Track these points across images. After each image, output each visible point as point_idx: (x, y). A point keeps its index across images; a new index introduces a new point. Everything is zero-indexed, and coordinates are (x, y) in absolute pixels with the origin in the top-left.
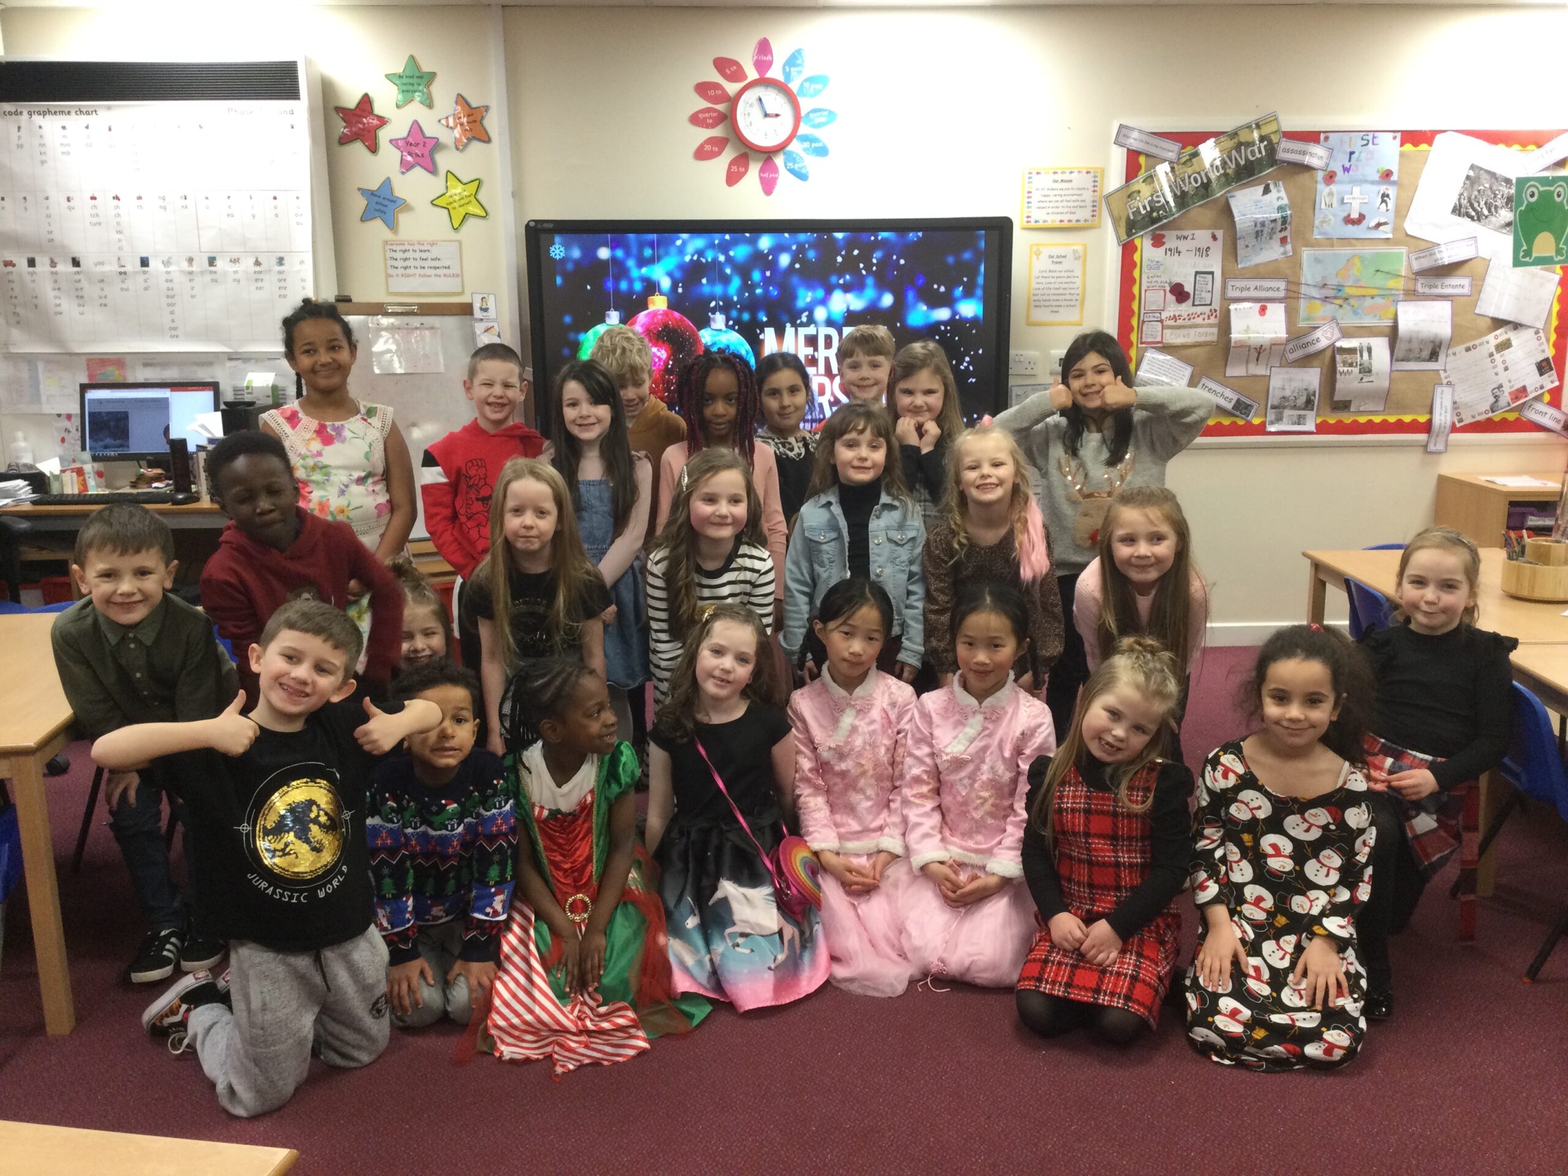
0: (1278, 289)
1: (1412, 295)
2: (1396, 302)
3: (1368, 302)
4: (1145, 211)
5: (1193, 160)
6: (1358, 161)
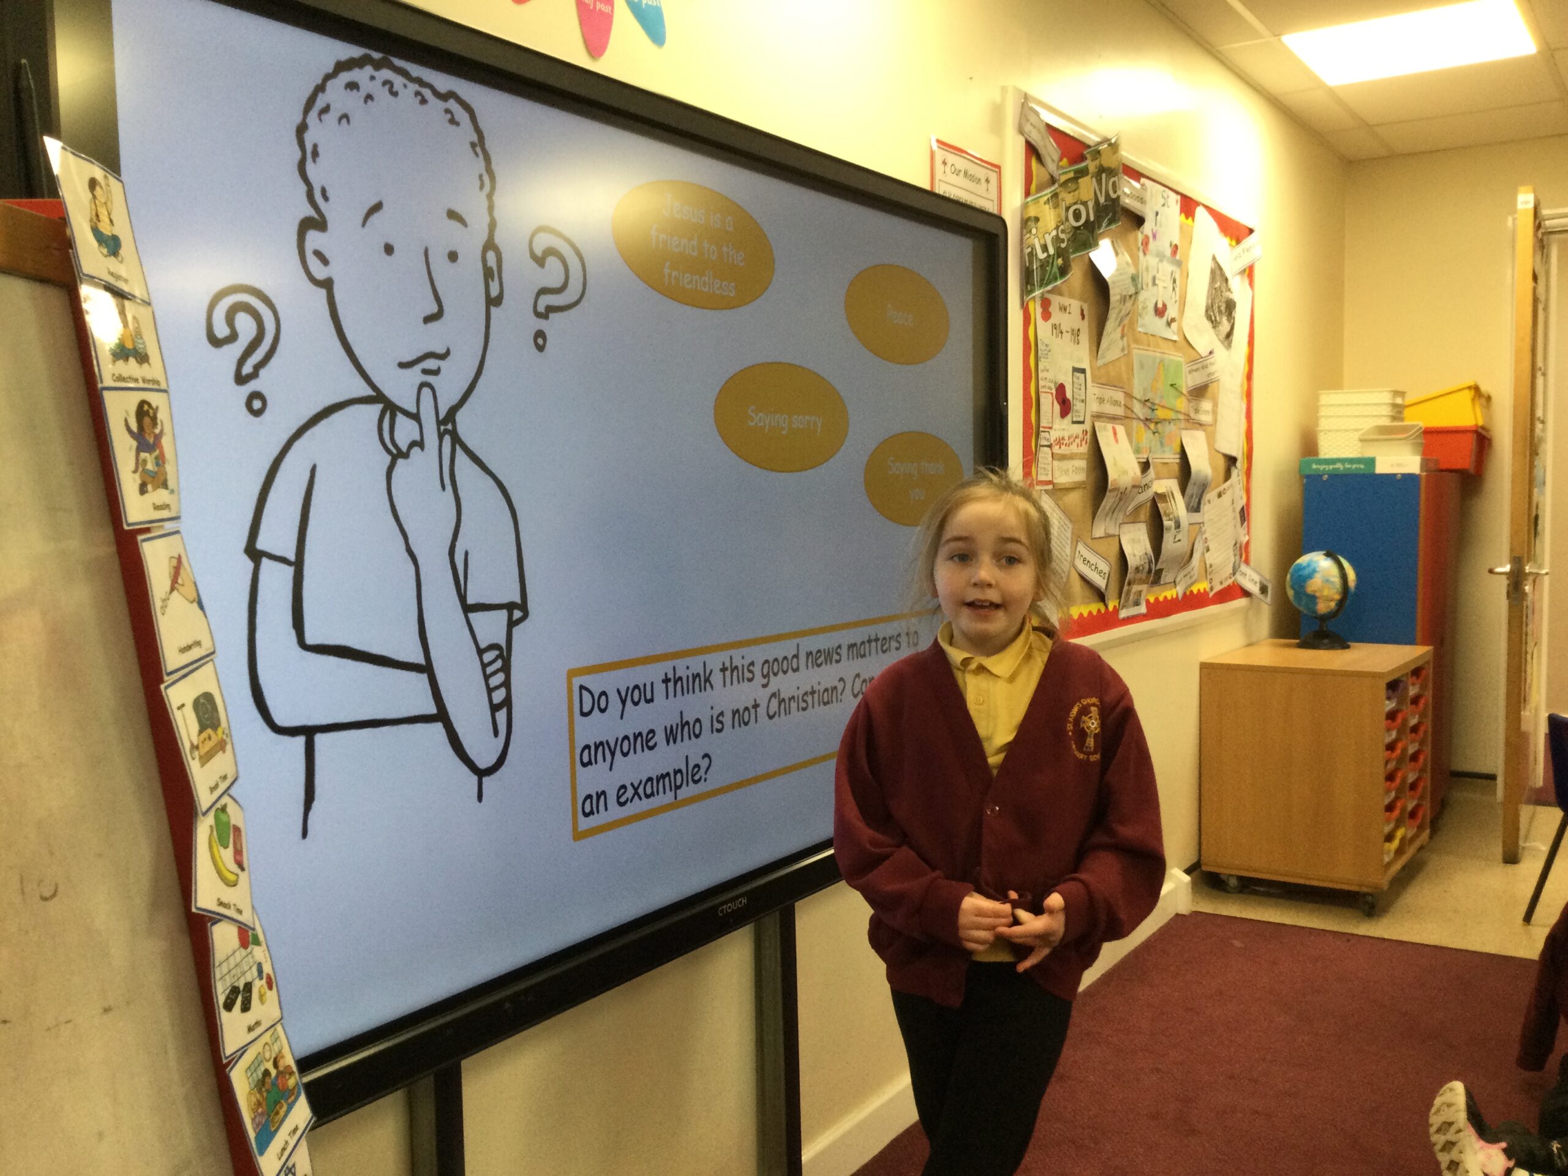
0: (1119, 404)
2: (1181, 429)
3: (1168, 429)
4: (1045, 255)
5: (1080, 180)
6: (1161, 226)
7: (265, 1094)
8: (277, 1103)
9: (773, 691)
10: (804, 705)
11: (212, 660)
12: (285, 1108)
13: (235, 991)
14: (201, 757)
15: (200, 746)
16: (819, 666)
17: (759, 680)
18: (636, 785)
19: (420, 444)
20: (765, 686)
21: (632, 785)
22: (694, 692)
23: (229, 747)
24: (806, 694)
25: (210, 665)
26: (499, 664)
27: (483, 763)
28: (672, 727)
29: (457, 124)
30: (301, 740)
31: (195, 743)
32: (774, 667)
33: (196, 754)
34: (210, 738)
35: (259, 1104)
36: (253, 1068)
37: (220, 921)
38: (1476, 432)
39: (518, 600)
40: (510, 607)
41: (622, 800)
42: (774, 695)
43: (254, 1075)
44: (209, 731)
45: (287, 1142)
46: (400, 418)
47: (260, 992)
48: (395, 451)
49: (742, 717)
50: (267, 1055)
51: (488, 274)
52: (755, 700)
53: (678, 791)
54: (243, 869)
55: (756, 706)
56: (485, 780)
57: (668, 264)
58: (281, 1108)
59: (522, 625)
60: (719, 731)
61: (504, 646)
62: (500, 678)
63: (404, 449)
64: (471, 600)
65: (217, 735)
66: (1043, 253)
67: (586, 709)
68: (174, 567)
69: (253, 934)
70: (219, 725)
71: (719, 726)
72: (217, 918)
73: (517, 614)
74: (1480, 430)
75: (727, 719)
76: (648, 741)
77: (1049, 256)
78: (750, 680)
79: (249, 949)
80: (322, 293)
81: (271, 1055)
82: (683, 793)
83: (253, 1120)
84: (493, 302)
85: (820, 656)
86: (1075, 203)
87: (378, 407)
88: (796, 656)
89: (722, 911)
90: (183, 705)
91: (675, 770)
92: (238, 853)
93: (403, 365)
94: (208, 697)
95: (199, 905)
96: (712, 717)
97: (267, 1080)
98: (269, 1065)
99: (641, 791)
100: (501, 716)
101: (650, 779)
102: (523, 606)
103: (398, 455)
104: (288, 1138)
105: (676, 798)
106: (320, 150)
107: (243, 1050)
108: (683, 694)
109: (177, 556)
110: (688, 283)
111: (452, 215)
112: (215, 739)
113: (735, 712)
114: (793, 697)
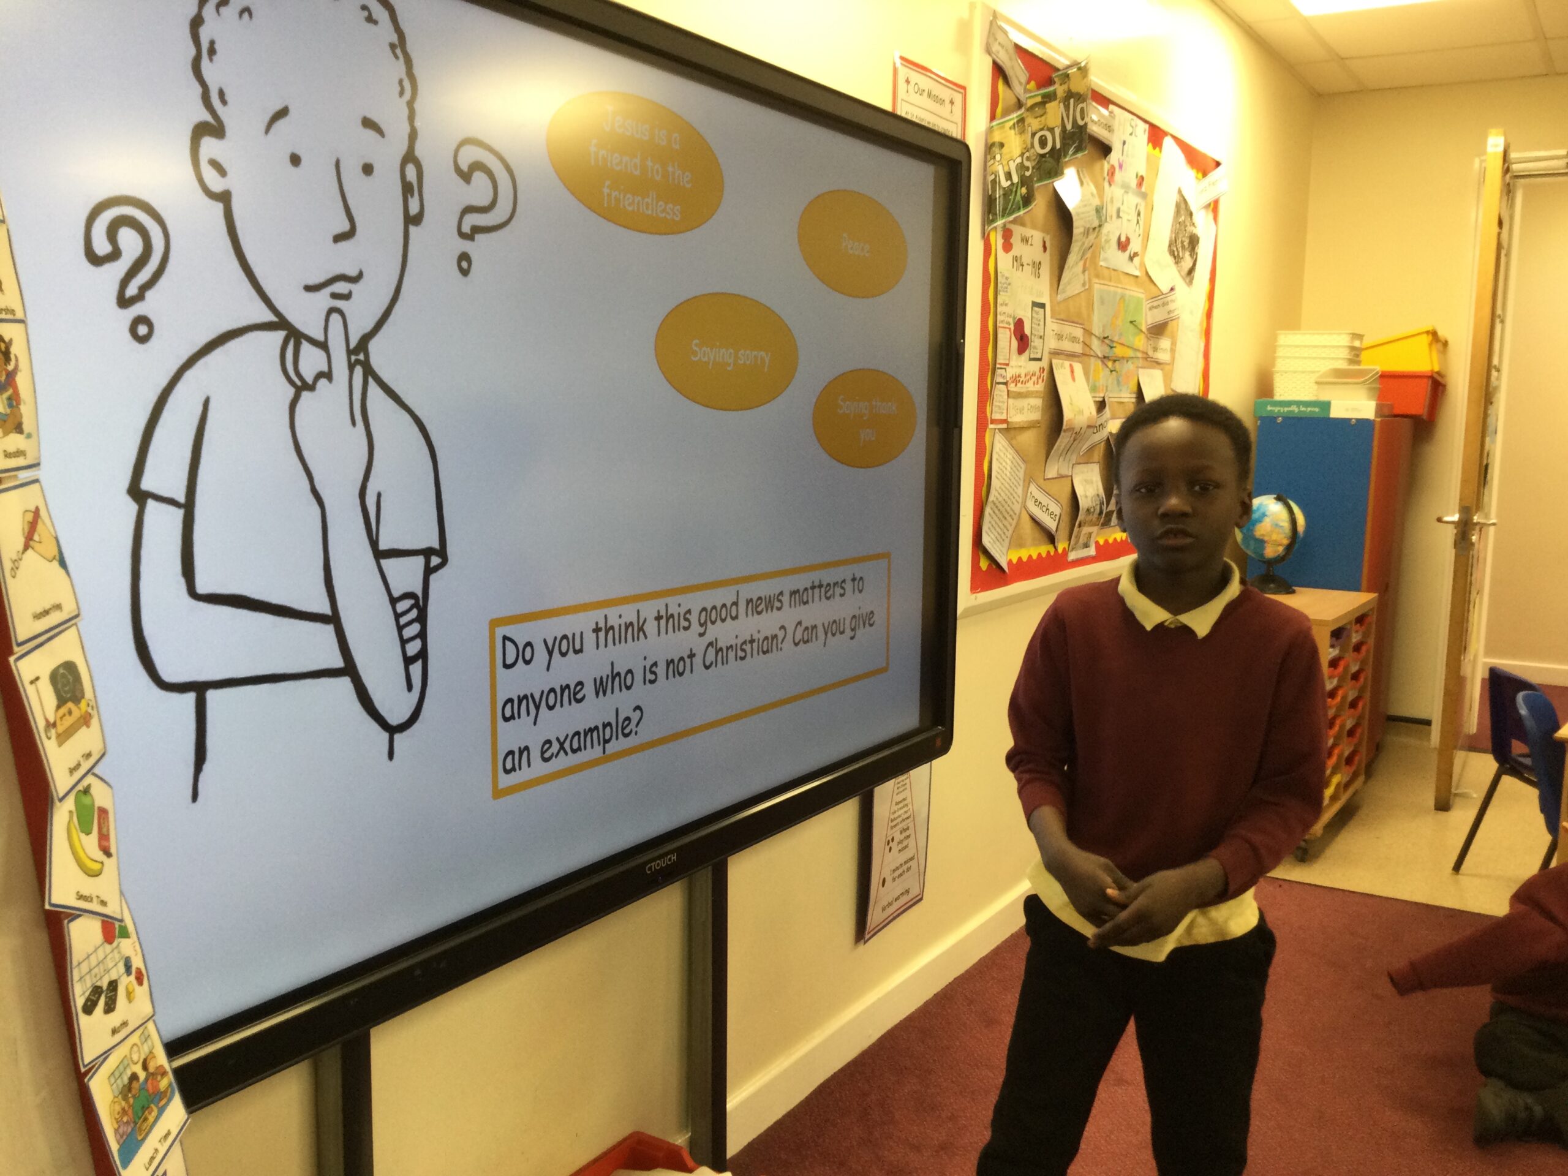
0: (1078, 340)
1: (1146, 360)
2: (1139, 364)
4: (1009, 183)
5: (1048, 105)
6: (1127, 156)
7: (131, 1101)
8: (145, 1108)
9: (711, 641)
10: (743, 654)
11: (76, 624)
12: (154, 1114)
13: (97, 991)
14: (58, 736)
15: (58, 723)
16: (759, 613)
17: (696, 628)
18: (562, 740)
19: (328, 375)
20: (701, 635)
21: (558, 739)
22: (626, 642)
23: (94, 722)
24: (745, 643)
25: (73, 630)
26: (414, 613)
27: (394, 720)
28: (601, 678)
29: (375, 22)
30: (190, 697)
31: (52, 720)
32: (711, 615)
33: (53, 732)
34: (70, 712)
35: (124, 1112)
36: (117, 1074)
37: (79, 916)
38: (1432, 377)
39: (436, 545)
40: (427, 553)
41: (547, 755)
42: (710, 644)
43: (119, 1081)
44: (70, 705)
45: (156, 1150)
46: (305, 346)
47: (127, 988)
48: (299, 383)
49: (676, 667)
50: (135, 1057)
51: (407, 189)
52: (691, 650)
53: (607, 745)
54: (108, 854)
55: (692, 656)
56: (397, 737)
57: (607, 183)
58: (150, 1113)
59: (440, 572)
60: (652, 682)
61: (420, 594)
62: (415, 628)
63: (310, 380)
64: (383, 546)
65: (79, 708)
66: (1007, 181)
67: (509, 661)
68: (29, 522)
69: (120, 926)
70: (83, 697)
71: (653, 677)
72: (74, 914)
73: (435, 561)
74: (1436, 376)
75: (661, 670)
76: (575, 694)
77: (1012, 184)
78: (686, 629)
79: (115, 944)
80: (219, 207)
81: (139, 1057)
82: (611, 748)
83: (116, 1131)
84: (412, 220)
85: (760, 604)
86: (1042, 129)
87: (280, 335)
88: (735, 604)
89: (650, 869)
90: (37, 679)
91: (604, 723)
92: (104, 837)
93: (309, 288)
94: (70, 667)
95: (54, 900)
96: (645, 667)
97: (135, 1085)
98: (138, 1069)
99: (567, 745)
100: (416, 669)
101: (577, 733)
102: (442, 552)
103: (302, 387)
104: (158, 1146)
105: (604, 752)
106: (217, 46)
107: (106, 1055)
108: (614, 644)
109: (33, 509)
110: (629, 205)
111: (368, 123)
112: (76, 713)
113: (670, 662)
114: (731, 646)
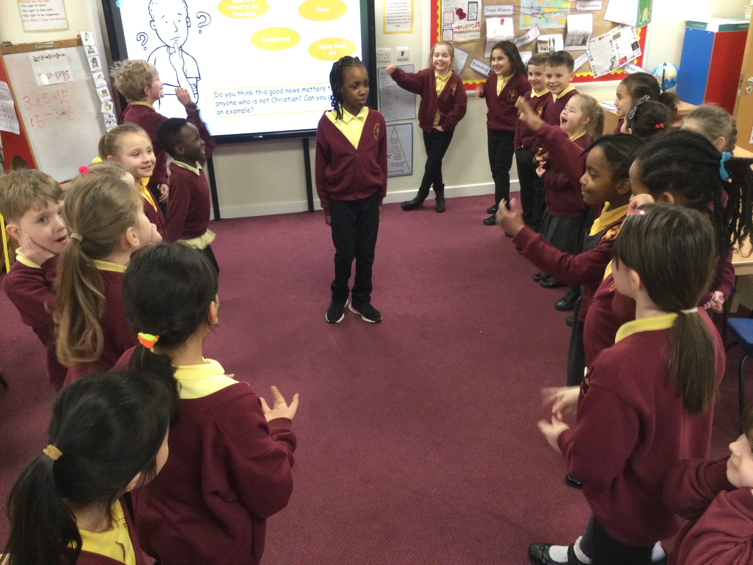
0: (509, 10)
1: (574, 11)
2: (566, 15)
3: (554, 15)
9: (274, 97)
10: (285, 101)
17: (268, 94)
19: (175, 52)
21: (230, 110)
22: (247, 95)
26: (195, 87)
28: (241, 101)
32: (273, 92)
40: (197, 78)
41: (228, 113)
46: (171, 48)
48: (170, 54)
51: (187, 22)
52: (267, 98)
57: (234, 12)
61: (196, 84)
62: (195, 89)
63: (172, 53)
64: (188, 76)
67: (217, 96)
71: (256, 102)
78: (265, 94)
84: (189, 27)
85: (291, 91)
87: (166, 47)
88: (282, 90)
89: (254, 137)
91: (242, 109)
93: (171, 40)
96: (253, 100)
100: (196, 95)
101: (235, 110)
102: (200, 78)
105: (243, 114)
106: (152, 10)
108: (244, 95)
110: (240, 15)
111: (179, 14)
113: (261, 100)
114: (281, 99)
